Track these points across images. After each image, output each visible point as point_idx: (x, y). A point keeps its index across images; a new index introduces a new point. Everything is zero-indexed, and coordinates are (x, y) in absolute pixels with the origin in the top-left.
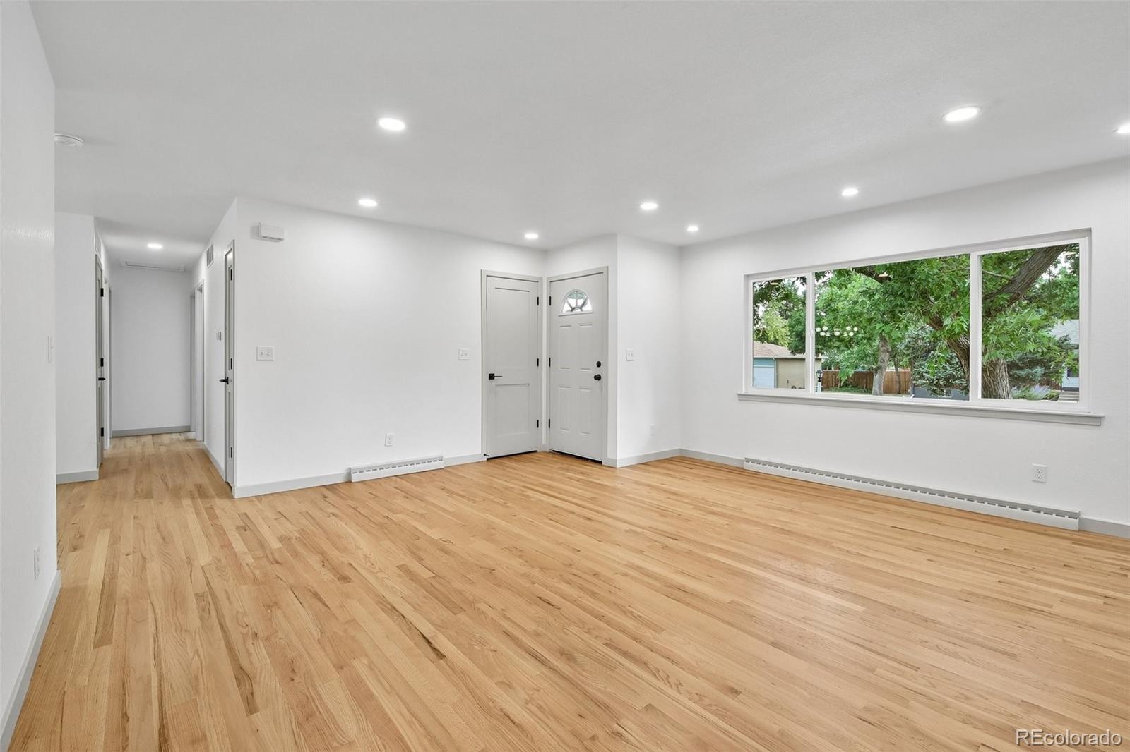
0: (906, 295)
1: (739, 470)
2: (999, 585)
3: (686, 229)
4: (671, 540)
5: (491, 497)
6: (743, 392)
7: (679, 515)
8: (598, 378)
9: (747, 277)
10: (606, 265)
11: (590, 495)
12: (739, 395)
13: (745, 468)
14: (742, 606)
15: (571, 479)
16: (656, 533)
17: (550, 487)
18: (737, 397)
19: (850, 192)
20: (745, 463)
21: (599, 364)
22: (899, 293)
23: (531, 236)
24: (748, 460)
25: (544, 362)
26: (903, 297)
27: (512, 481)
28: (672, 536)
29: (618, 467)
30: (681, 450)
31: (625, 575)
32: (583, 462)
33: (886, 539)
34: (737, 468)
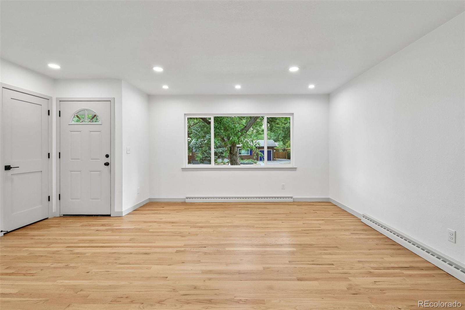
0: (219, 128)
1: (184, 203)
2: (304, 225)
3: (162, 86)
4: (202, 248)
5: (48, 265)
6: (184, 167)
7: (189, 233)
8: (107, 164)
9: (185, 114)
10: (113, 97)
11: (128, 238)
12: (182, 168)
13: (186, 202)
14: (269, 268)
15: (100, 231)
16: (194, 247)
17: (91, 241)
18: (181, 170)
19: (238, 87)
20: (186, 199)
21: (107, 156)
22: (217, 127)
23: (54, 66)
24: (187, 198)
25: (54, 155)
26: (219, 129)
27: (52, 245)
28: (202, 246)
29: (123, 215)
30: (149, 199)
31: (210, 279)
32: (96, 217)
33: (264, 219)
34: (182, 202)
